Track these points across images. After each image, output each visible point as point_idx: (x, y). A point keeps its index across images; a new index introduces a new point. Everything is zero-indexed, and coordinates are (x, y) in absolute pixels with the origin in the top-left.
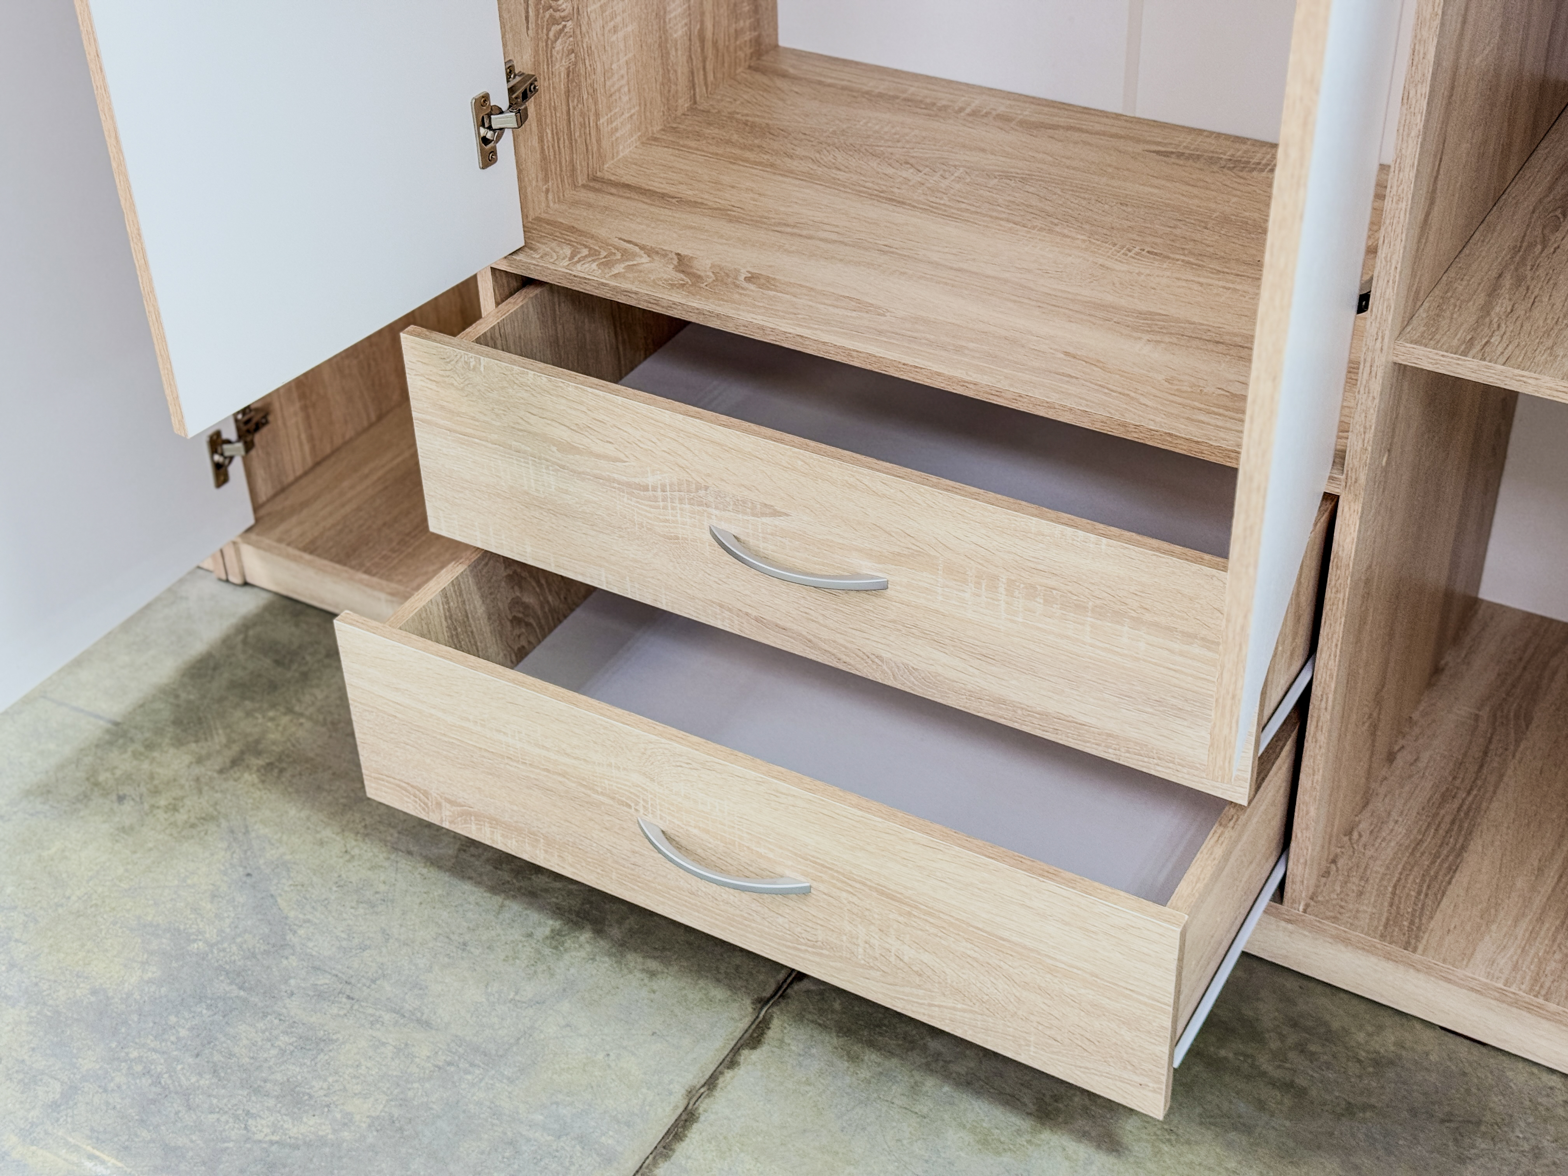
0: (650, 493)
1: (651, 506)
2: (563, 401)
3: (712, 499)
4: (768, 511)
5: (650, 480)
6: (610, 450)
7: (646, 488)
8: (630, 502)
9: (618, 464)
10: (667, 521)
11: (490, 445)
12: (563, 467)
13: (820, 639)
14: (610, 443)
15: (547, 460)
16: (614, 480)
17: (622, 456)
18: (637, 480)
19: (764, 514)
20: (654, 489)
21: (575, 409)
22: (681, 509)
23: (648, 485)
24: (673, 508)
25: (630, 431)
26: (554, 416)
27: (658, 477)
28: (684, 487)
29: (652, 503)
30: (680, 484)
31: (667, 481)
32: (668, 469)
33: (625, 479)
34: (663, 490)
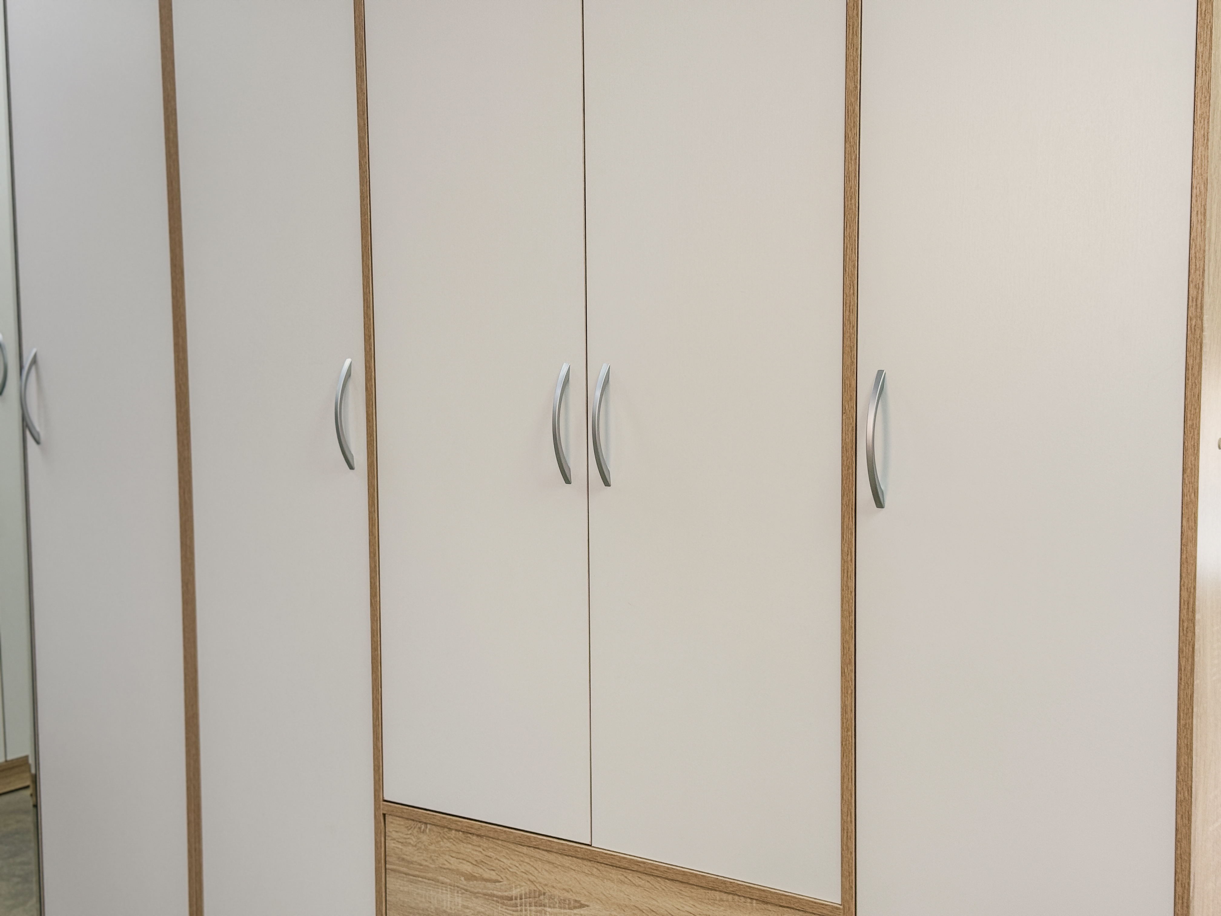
0: (514, 901)
1: (513, 911)
2: (470, 846)
3: (547, 901)
4: (577, 905)
5: (514, 892)
6: (493, 875)
7: (511, 899)
8: (502, 909)
9: (497, 884)
11: (427, 881)
12: (466, 890)
14: (493, 870)
15: (458, 887)
16: (494, 896)
17: (499, 879)
18: (506, 894)
19: (575, 908)
20: (516, 899)
21: (476, 851)
22: (530, 911)
23: (512, 896)
24: (526, 910)
25: (505, 861)
26: (464, 857)
27: (518, 890)
28: (532, 895)
29: (514, 908)
30: (530, 893)
31: (523, 892)
32: (524, 884)
33: (500, 893)
34: (521, 899)
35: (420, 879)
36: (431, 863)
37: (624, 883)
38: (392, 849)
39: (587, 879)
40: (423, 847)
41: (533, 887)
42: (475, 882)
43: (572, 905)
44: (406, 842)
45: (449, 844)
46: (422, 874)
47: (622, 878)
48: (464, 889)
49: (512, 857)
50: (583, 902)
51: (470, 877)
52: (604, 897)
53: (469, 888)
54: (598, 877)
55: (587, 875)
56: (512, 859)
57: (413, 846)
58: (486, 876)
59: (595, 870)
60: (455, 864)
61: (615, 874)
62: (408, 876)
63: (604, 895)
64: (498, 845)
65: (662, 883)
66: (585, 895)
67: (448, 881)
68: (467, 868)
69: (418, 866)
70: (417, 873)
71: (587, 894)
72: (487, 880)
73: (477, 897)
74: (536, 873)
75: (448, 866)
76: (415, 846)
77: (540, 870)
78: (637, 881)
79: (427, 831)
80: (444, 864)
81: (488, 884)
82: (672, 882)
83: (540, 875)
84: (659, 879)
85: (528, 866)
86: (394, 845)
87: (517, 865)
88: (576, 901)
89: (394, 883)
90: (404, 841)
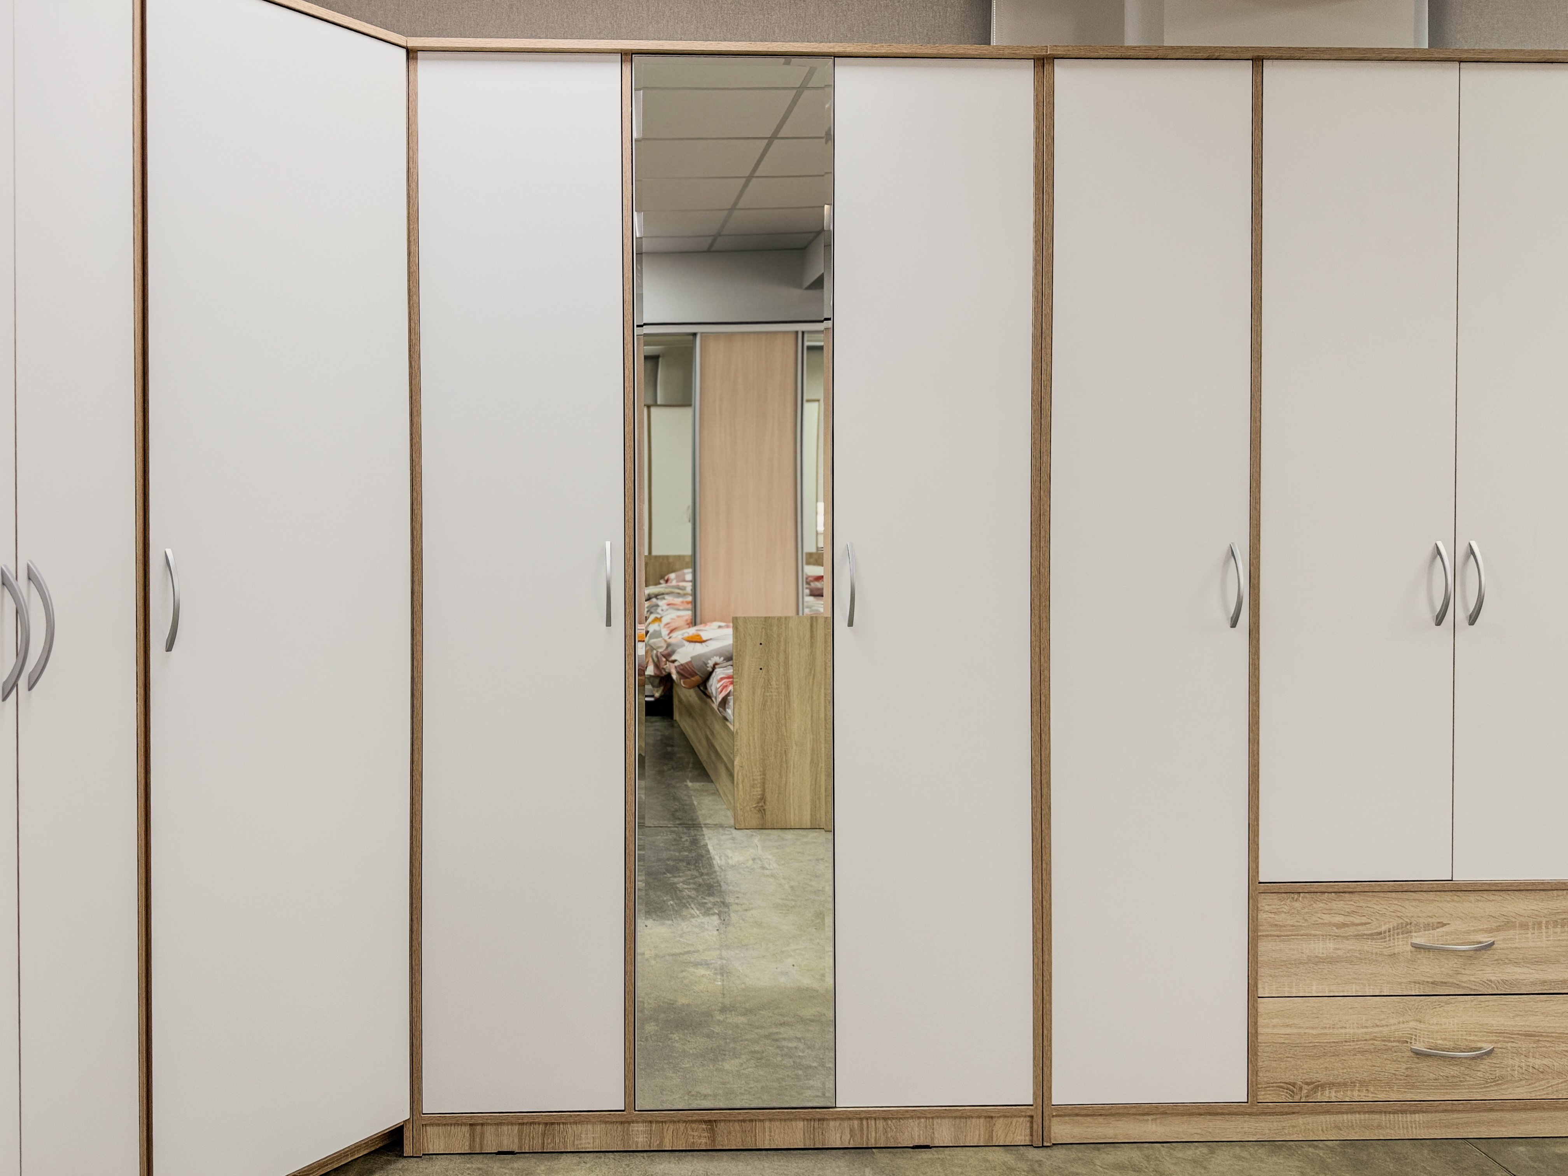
0: (1383, 935)
1: (1382, 942)
2: (1342, 902)
3: (1412, 928)
4: (1440, 925)
5: (1383, 928)
6: (1364, 920)
7: (1380, 933)
8: (1372, 943)
9: (1367, 925)
10: (1390, 947)
13: (1462, 982)
14: (1364, 916)
15: (1330, 935)
16: (1364, 935)
17: (1370, 921)
18: (1376, 931)
19: (1438, 927)
20: (1385, 933)
21: (1348, 904)
22: (1398, 939)
23: (1381, 932)
24: (1394, 939)
25: (1375, 907)
26: (1335, 911)
27: (1388, 926)
28: (1400, 926)
29: (1383, 940)
30: (1398, 926)
31: (1391, 927)
32: (1392, 920)
33: (1370, 932)
34: (1389, 932)
35: (1293, 937)
36: (1303, 923)
37: (1481, 901)
38: (1265, 919)
39: (1449, 905)
40: (1296, 912)
41: (1401, 921)
42: (1347, 928)
43: (1435, 926)
44: (1279, 912)
45: (1321, 905)
46: (1293, 933)
47: (1479, 898)
48: (1335, 936)
49: (1382, 903)
50: (1445, 922)
51: (1344, 925)
52: (1463, 915)
53: (1341, 934)
54: (1458, 902)
55: (1448, 902)
56: (1381, 904)
57: (1285, 913)
58: (1357, 921)
59: (1456, 897)
60: (1327, 918)
61: (1473, 897)
62: (1280, 938)
63: (1463, 913)
64: (1369, 896)
65: (1512, 894)
66: (1447, 917)
67: (1321, 933)
68: (1340, 919)
69: (1291, 928)
70: (1290, 933)
71: (1449, 915)
72: (1358, 925)
73: (1348, 940)
74: (1403, 910)
75: (1320, 921)
76: (1288, 913)
77: (1407, 907)
78: (1492, 897)
79: (1300, 899)
80: (1317, 921)
81: (1360, 928)
82: (1520, 892)
83: (1407, 911)
84: (1509, 892)
85: (1397, 906)
86: (1265, 916)
87: (1387, 907)
88: (1439, 923)
89: (1264, 946)
90: (1276, 911)
